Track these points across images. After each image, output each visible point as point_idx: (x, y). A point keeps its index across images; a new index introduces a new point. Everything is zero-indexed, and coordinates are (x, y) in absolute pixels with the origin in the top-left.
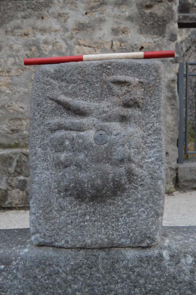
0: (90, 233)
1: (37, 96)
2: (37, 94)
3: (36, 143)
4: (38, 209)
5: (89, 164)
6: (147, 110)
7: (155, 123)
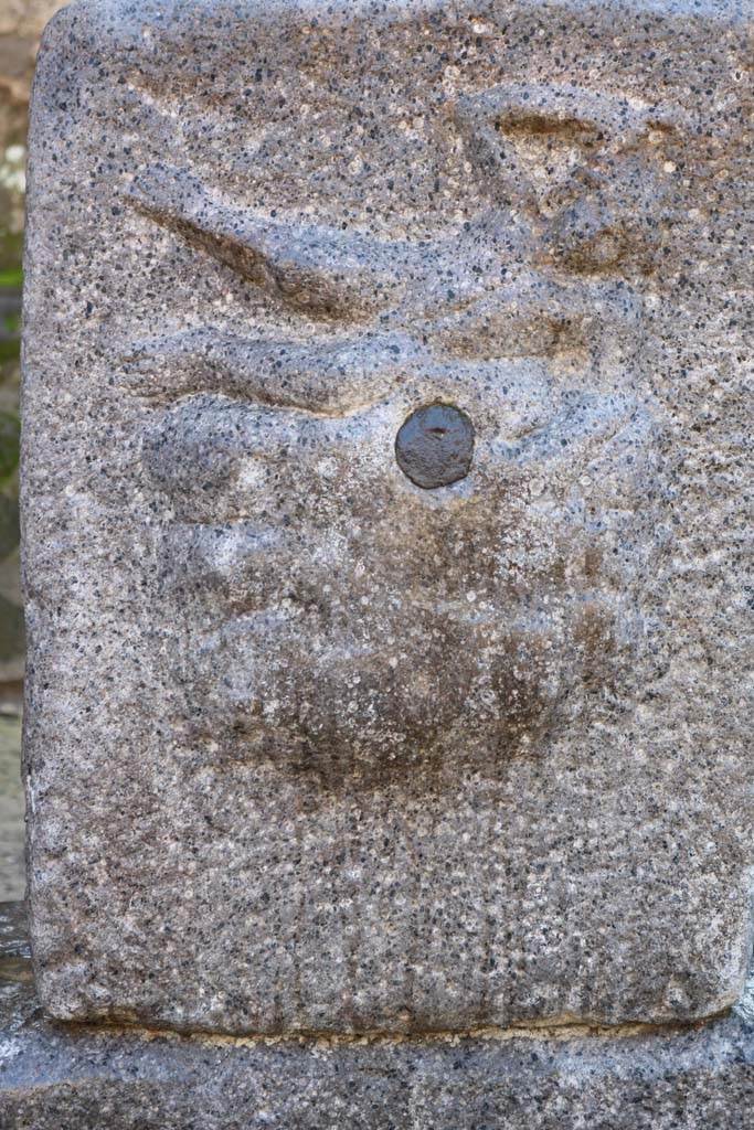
0: (365, 956)
1: (66, 191)
2: (63, 183)
3: (65, 465)
4: (77, 831)
5: (367, 593)
6: (692, 285)
7: (734, 359)
